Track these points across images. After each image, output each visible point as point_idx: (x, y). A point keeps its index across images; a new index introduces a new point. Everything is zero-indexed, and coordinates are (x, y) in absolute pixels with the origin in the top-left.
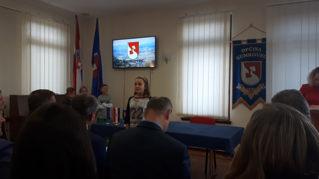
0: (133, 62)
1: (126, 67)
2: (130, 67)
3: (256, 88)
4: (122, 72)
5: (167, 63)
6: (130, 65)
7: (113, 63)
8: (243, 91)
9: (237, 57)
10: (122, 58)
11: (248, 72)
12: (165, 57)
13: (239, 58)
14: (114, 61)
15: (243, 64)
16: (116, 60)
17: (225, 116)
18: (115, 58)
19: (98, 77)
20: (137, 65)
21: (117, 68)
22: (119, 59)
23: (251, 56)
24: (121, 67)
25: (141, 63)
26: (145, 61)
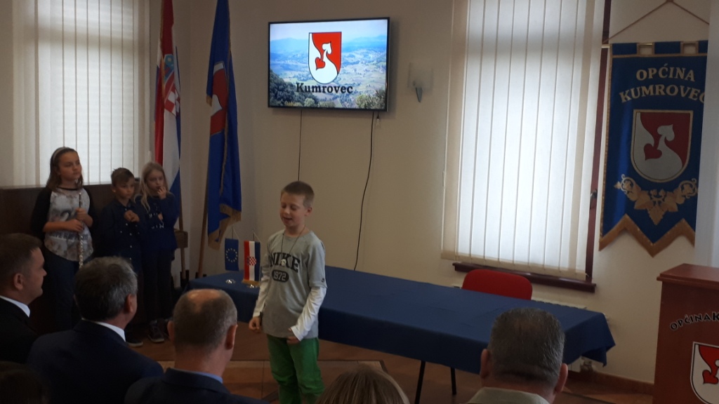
0: (324, 92)
1: (303, 104)
2: (315, 105)
3: (671, 190)
4: (294, 119)
5: (419, 101)
6: (316, 101)
7: (269, 92)
8: (632, 198)
9: (622, 94)
10: (294, 77)
11: (651, 141)
12: (415, 84)
13: (629, 99)
14: (273, 85)
15: (639, 115)
16: (279, 84)
17: (577, 268)
18: (276, 79)
19: (226, 133)
20: (335, 101)
21: (279, 107)
22: (286, 80)
23: (663, 93)
24: (291, 104)
25: (347, 95)
26: (359, 91)
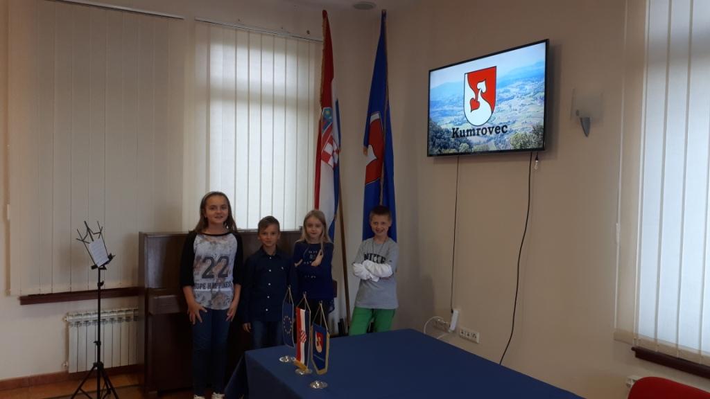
0: (478, 135)
1: (458, 150)
2: (469, 151)
4: (449, 168)
5: (587, 133)
6: (470, 144)
7: (428, 141)
10: (450, 123)
12: (577, 113)
14: (432, 133)
16: (437, 132)
18: (434, 126)
19: (382, 184)
20: (489, 144)
21: (438, 155)
22: (443, 127)
24: (447, 151)
25: (502, 135)
26: (514, 129)
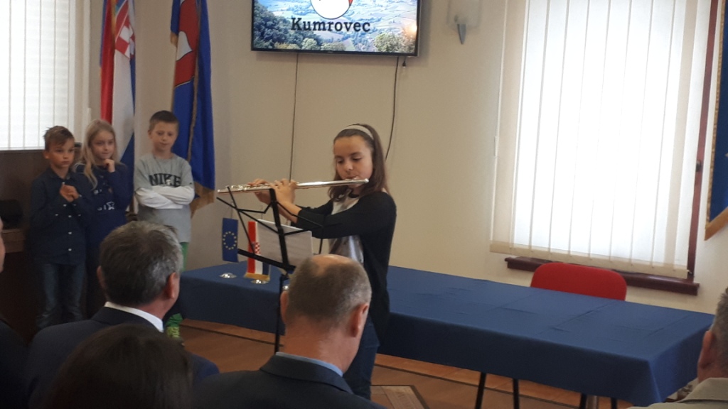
0: (330, 30)
1: (301, 46)
2: (318, 48)
4: (288, 66)
5: (462, 43)
6: (319, 42)
7: (253, 30)
10: (288, 10)
12: (456, 20)
14: (258, 20)
16: (267, 20)
17: (676, 262)
18: (262, 11)
20: (345, 41)
21: (266, 50)
22: (277, 14)
24: (283, 46)
25: (362, 34)
26: (379, 28)
